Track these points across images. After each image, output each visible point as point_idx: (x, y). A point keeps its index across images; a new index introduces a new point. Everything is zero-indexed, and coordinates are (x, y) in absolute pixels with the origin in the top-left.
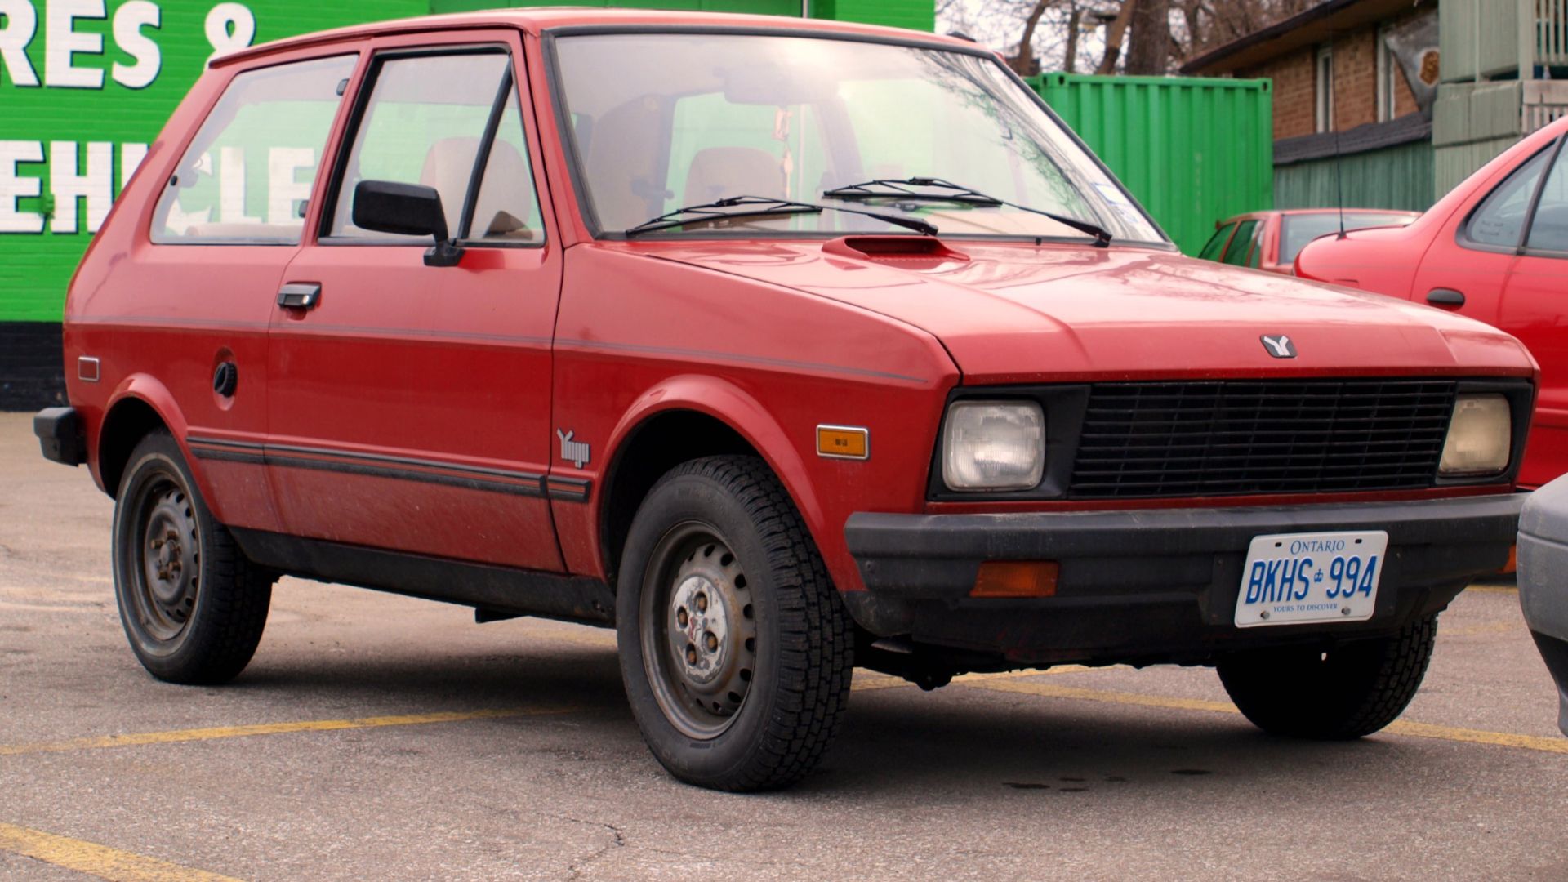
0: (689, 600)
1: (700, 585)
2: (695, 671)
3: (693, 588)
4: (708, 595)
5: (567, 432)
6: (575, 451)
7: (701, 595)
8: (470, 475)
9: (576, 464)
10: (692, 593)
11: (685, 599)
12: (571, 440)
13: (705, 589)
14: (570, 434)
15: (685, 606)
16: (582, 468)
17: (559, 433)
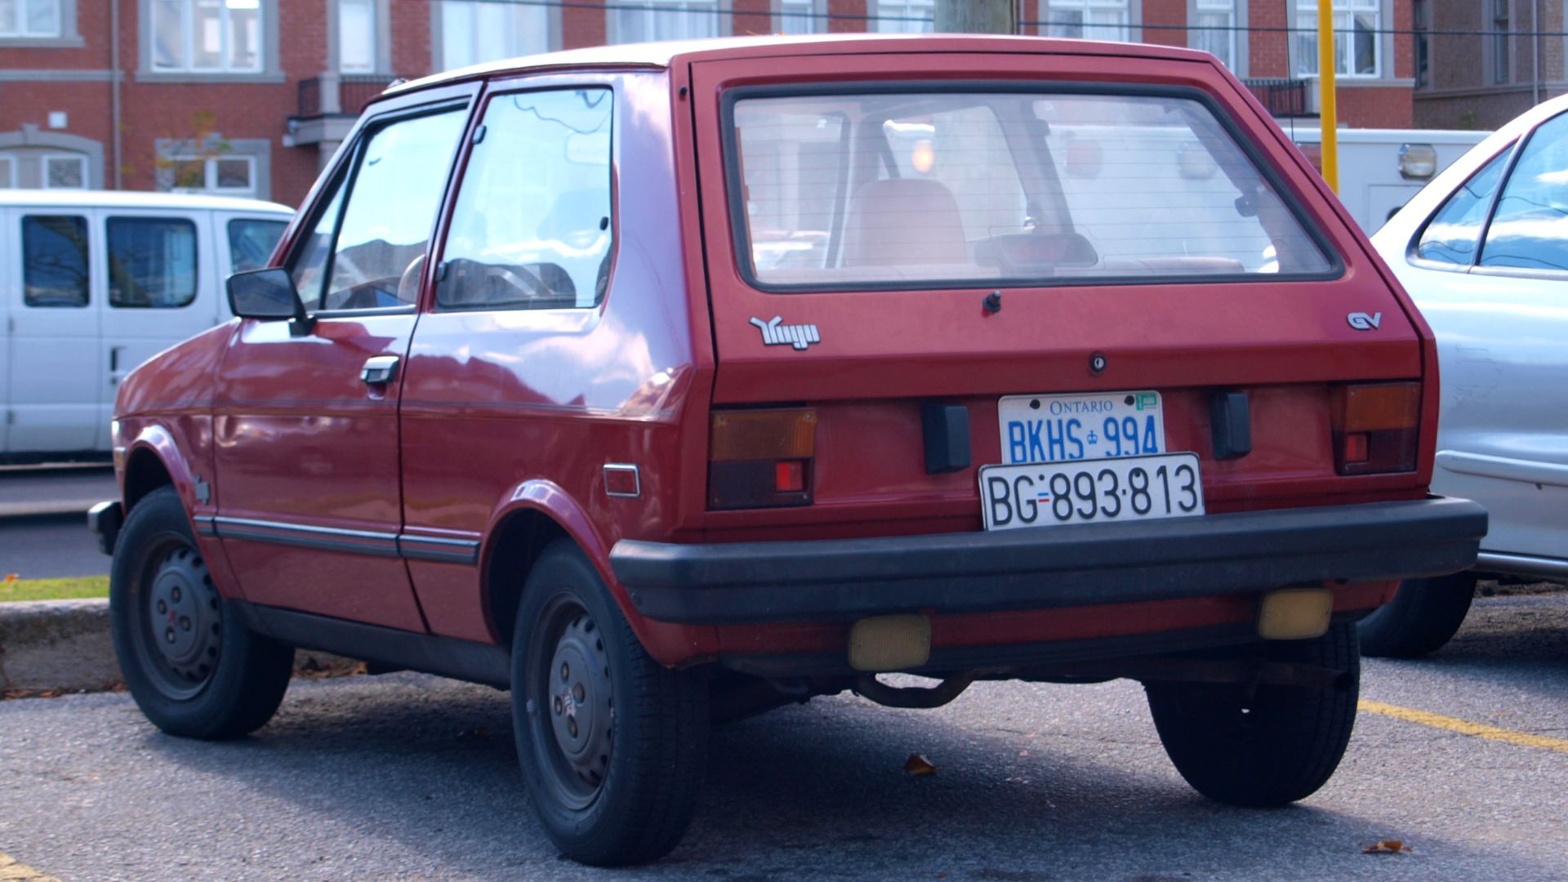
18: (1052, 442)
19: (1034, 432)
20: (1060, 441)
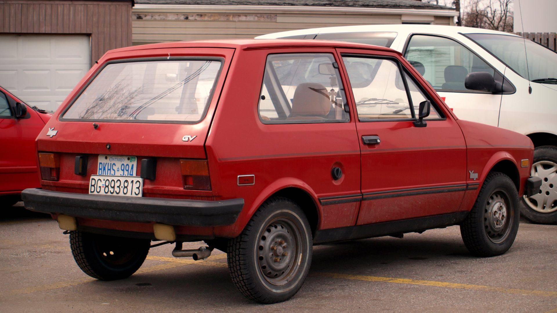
0: (498, 208)
1: (500, 204)
2: (498, 226)
3: (499, 206)
4: (502, 206)
5: (472, 171)
6: (474, 176)
7: (501, 206)
8: (444, 188)
9: (474, 179)
10: (499, 207)
11: (497, 208)
12: (473, 173)
13: (502, 205)
14: (473, 171)
15: (497, 210)
16: (476, 180)
17: (470, 172)
18: (108, 170)
19: (104, 166)
20: (110, 170)
